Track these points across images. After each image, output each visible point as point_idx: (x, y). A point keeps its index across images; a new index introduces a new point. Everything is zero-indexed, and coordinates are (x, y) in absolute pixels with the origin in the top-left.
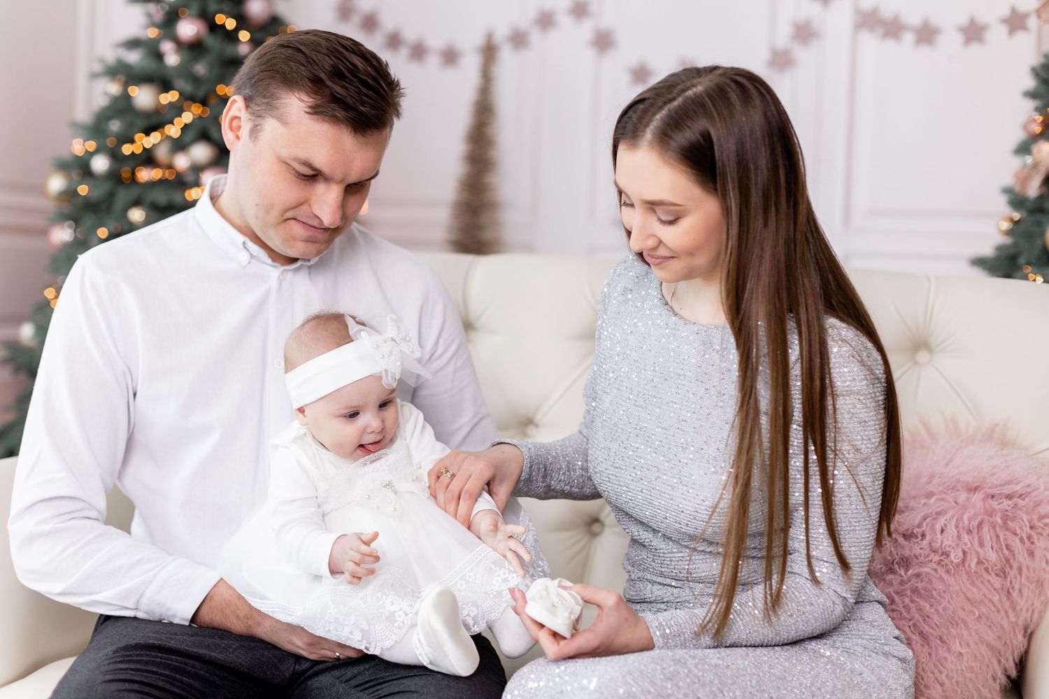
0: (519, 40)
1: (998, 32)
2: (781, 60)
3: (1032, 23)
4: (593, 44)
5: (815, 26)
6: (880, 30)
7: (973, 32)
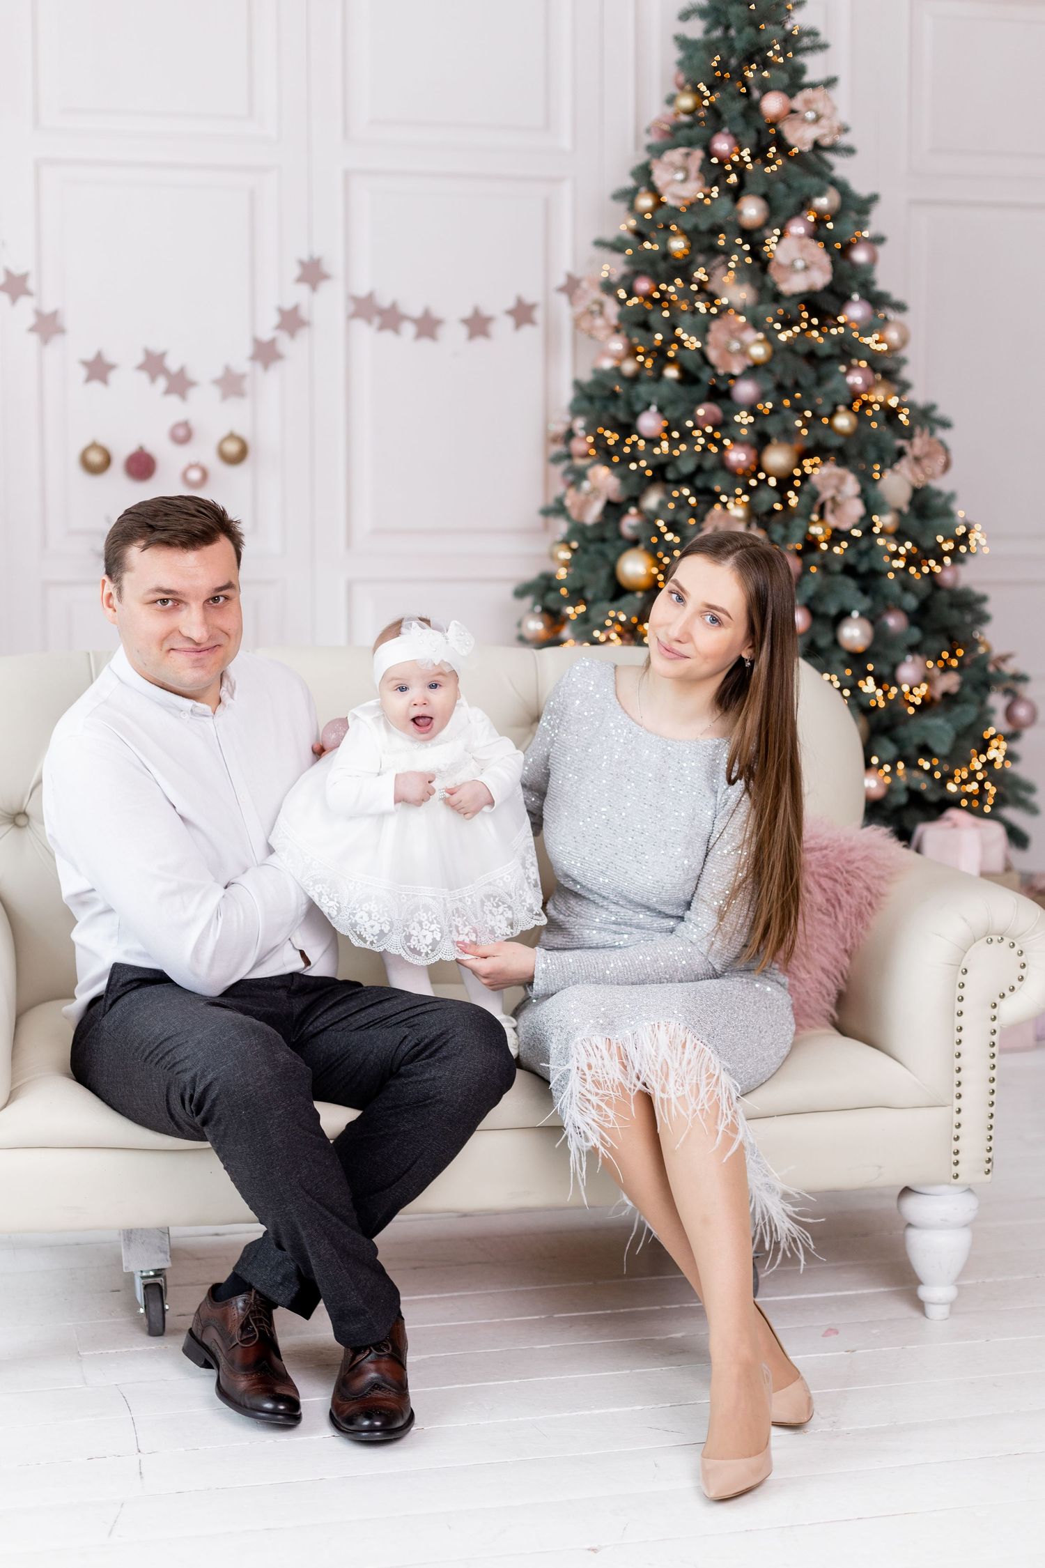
2: (266, 353)
3: (538, 315)
4: (33, 329)
5: (304, 313)
6: (377, 321)
7: (478, 325)
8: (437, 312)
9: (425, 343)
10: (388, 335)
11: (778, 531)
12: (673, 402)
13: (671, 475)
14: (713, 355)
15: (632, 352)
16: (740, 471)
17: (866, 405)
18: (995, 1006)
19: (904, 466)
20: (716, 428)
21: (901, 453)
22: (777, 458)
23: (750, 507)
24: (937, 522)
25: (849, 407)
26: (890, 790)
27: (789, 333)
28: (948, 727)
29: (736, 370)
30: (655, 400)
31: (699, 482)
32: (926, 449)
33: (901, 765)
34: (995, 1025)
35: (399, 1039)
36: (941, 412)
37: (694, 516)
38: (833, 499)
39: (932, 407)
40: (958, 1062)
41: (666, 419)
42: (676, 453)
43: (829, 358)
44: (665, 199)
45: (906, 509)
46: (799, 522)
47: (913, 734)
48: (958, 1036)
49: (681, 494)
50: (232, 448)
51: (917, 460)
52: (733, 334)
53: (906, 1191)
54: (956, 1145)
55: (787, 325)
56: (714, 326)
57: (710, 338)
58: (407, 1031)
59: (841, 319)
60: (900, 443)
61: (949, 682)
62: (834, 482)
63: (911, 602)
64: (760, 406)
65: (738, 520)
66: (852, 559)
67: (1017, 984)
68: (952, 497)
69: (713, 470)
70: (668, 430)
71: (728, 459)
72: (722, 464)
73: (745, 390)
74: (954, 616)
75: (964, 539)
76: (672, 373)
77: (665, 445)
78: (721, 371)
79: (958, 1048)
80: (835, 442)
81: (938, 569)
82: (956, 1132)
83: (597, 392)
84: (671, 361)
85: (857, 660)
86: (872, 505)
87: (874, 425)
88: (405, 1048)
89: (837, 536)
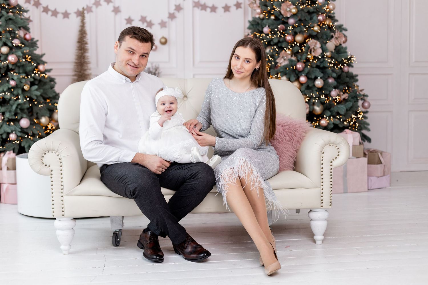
0: (89, 9)
1: (233, 9)
2: (172, 16)
3: (242, 6)
4: (113, 11)
5: (182, 6)
6: (200, 8)
7: (227, 8)
8: (216, 5)
9: (213, 13)
10: (203, 11)
11: (299, 57)
12: (273, 25)
13: (272, 43)
14: (282, 12)
15: (262, 13)
16: (290, 42)
17: (324, 24)
18: (331, 162)
19: (333, 40)
20: (283, 31)
21: (332, 37)
22: (299, 38)
23: (292, 51)
24: (343, 54)
25: (319, 25)
26: (329, 124)
27: (303, 6)
28: (344, 107)
29: (289, 16)
30: (267, 24)
31: (279, 45)
32: (338, 35)
33: (332, 117)
34: (332, 167)
35: (186, 173)
36: (344, 27)
37: (277, 53)
38: (314, 48)
39: (342, 25)
40: (322, 177)
41: (270, 29)
42: (273, 37)
43: (313, 12)
45: (333, 51)
46: (305, 54)
47: (335, 109)
48: (322, 170)
49: (274, 48)
50: (163, 40)
51: (337, 38)
52: (288, 7)
53: (311, 211)
54: (322, 198)
55: (303, 4)
56: (282, 5)
57: (282, 8)
58: (188, 171)
59: (317, 3)
60: (332, 34)
61: (345, 96)
62: (314, 44)
63: (334, 75)
64: (295, 25)
65: (289, 54)
66: (319, 64)
67: (337, 157)
68: (346, 48)
69: (282, 42)
70: (271, 32)
71: (286, 39)
72: (285, 40)
73: (291, 21)
74: (347, 79)
75: (350, 59)
76: (273, 17)
77: (270, 35)
78: (285, 16)
79: (322, 173)
80: (315, 34)
81: (342, 67)
82: (322, 195)
83: (254, 23)
84: (273, 14)
85: (320, 90)
86: (324, 50)
87: (326, 30)
88: (187, 176)
89: (315, 58)
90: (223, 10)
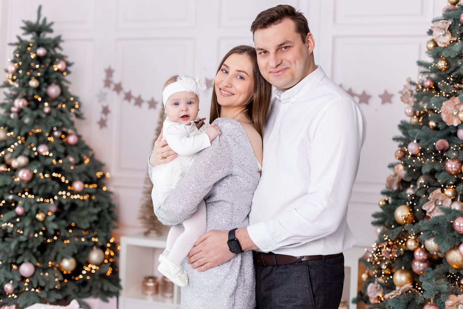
7: (386, 98)
8: (368, 92)
9: (363, 105)
12: (426, 138)
14: (444, 117)
15: (415, 114)
16: (453, 173)
23: (455, 191)
29: (456, 124)
30: (416, 137)
41: (420, 146)
44: (438, 43)
56: (445, 103)
65: (449, 197)
69: (440, 172)
70: (420, 152)
71: (447, 167)
72: (444, 170)
76: (432, 124)
77: (418, 158)
78: (448, 125)
90: (380, 100)
